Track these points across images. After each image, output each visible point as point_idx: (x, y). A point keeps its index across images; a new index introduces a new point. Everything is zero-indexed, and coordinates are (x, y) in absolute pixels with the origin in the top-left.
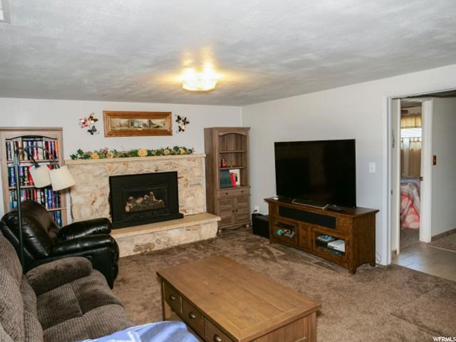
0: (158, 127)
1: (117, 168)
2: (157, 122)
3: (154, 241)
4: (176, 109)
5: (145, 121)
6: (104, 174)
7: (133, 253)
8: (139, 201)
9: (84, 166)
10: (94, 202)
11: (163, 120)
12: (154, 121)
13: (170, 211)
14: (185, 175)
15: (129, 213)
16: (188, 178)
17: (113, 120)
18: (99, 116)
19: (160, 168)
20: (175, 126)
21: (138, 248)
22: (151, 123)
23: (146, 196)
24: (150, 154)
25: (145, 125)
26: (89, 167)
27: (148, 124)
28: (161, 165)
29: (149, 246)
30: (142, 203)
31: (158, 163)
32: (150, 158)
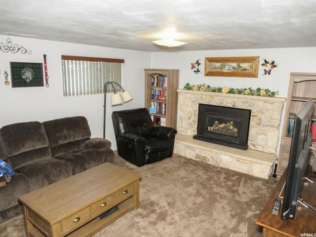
0: (245, 70)
1: (205, 99)
2: (245, 65)
3: (209, 157)
4: (263, 54)
5: (235, 65)
6: (196, 102)
7: (194, 159)
8: (222, 126)
9: (187, 94)
10: (190, 118)
11: (250, 64)
12: (242, 65)
13: (240, 141)
14: (259, 115)
15: (210, 132)
16: (263, 118)
17: (212, 64)
19: (236, 105)
20: (261, 69)
21: (198, 156)
22: (239, 67)
23: (228, 124)
24: (231, 91)
25: (234, 68)
26: (189, 95)
27: (236, 67)
28: (238, 102)
29: (205, 158)
30: (224, 128)
31: (236, 100)
32: (232, 95)
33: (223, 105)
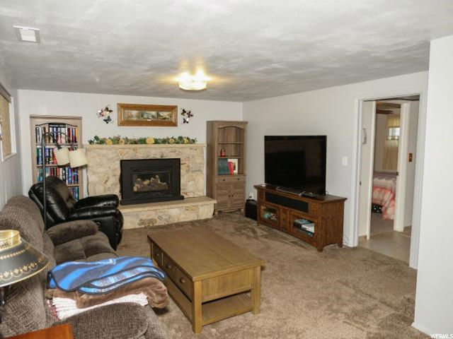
0: (165, 118)
1: (127, 153)
2: (165, 114)
3: (156, 218)
4: (181, 104)
5: (154, 113)
6: (116, 158)
7: (138, 227)
8: (146, 182)
9: (100, 151)
10: (107, 181)
11: (170, 113)
12: (161, 114)
13: (172, 193)
14: (187, 162)
15: (136, 193)
16: (190, 165)
17: (126, 111)
18: (114, 108)
19: (165, 155)
20: (180, 118)
21: (142, 222)
22: (158, 115)
23: (152, 179)
24: (156, 142)
25: (153, 116)
26: (104, 152)
27: (156, 116)
28: (168, 152)
29: (152, 221)
30: (148, 185)
31: (163, 150)
32: (156, 145)
33: (151, 157)
